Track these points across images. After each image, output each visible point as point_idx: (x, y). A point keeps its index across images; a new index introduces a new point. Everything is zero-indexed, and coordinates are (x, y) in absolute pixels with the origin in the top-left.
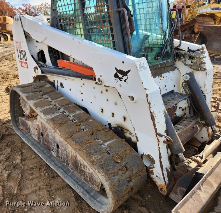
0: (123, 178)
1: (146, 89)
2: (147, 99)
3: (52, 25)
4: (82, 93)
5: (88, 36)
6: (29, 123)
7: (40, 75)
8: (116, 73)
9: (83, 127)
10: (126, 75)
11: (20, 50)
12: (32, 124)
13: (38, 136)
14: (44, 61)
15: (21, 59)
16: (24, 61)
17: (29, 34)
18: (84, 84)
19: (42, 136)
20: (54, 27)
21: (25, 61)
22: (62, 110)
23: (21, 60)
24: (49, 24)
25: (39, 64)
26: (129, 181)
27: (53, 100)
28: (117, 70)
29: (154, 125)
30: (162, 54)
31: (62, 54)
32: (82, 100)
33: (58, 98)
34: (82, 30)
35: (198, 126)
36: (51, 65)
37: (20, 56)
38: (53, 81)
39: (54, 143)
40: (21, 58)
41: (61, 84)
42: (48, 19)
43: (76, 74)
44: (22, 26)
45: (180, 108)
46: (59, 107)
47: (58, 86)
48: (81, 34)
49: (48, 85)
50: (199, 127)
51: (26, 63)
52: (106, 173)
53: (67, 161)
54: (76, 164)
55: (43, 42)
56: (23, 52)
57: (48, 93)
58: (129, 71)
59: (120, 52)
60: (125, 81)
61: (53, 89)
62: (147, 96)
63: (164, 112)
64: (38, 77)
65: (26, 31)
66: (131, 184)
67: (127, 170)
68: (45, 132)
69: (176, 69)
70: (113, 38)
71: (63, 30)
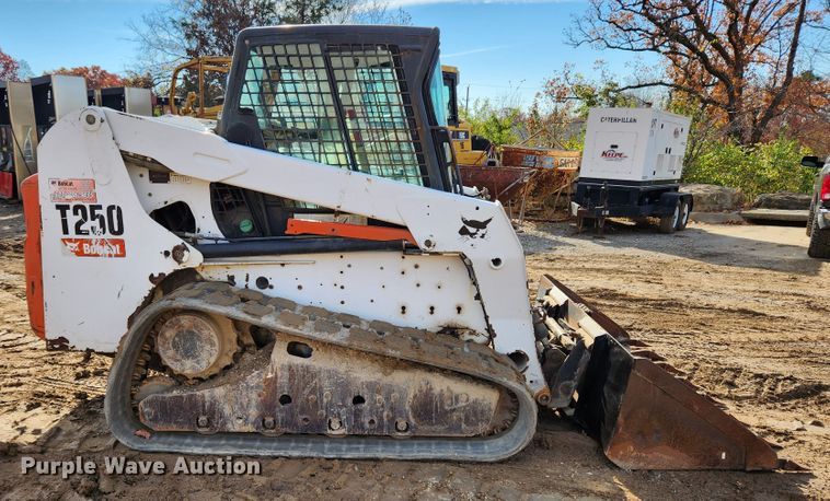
4: (342, 287)
6: (215, 393)
7: (198, 265)
8: (464, 226)
10: (485, 228)
11: (80, 207)
13: (260, 415)
16: (100, 236)
18: (350, 265)
19: (287, 404)
21: (108, 236)
25: (188, 237)
28: (465, 222)
32: (342, 303)
38: (226, 279)
39: (343, 399)
40: (85, 227)
41: (262, 281)
44: (114, 138)
47: (247, 288)
53: (393, 420)
54: (427, 408)
56: (102, 211)
58: (489, 221)
60: (483, 236)
68: (306, 384)
70: (425, 173)
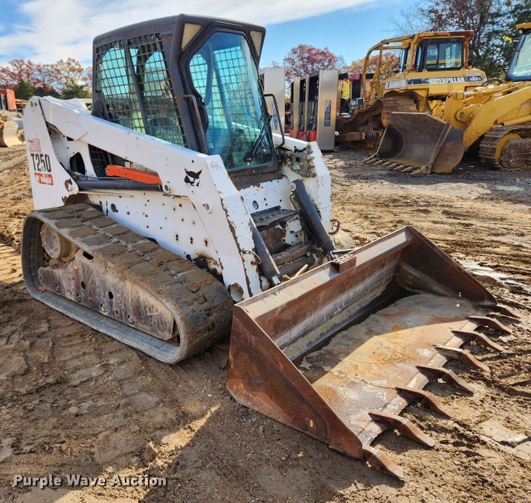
0: (199, 309)
1: (220, 192)
2: (223, 205)
3: (95, 114)
4: (147, 216)
5: (150, 130)
6: (59, 272)
7: (76, 193)
8: (187, 177)
9: (148, 258)
10: (198, 178)
11: (37, 155)
12: (65, 273)
13: (76, 292)
14: (82, 170)
15: (39, 170)
16: (45, 172)
17: (55, 127)
18: (148, 201)
19: (84, 287)
20: (98, 116)
21: (47, 173)
22: (115, 240)
23: (39, 172)
24: (90, 112)
25: (75, 175)
26: (208, 315)
27: (100, 227)
28: (187, 172)
29: (236, 238)
30: (253, 154)
31: (112, 156)
32: (148, 227)
33: (109, 225)
34: (141, 121)
35: (315, 256)
36: (95, 176)
37: (38, 165)
38: (98, 203)
39: (104, 292)
40: (40, 167)
41: (113, 207)
42: (88, 105)
43: (135, 184)
44: (43, 114)
45: (292, 232)
46: (111, 236)
47: (107, 211)
48: (141, 127)
49: (91, 209)
50: (317, 256)
51: (50, 176)
52: (176, 302)
53: (126, 313)
54: (138, 311)
55: (82, 139)
56: (43, 158)
57: (91, 218)
58: (200, 172)
59: (193, 150)
60: (197, 185)
61: (98, 213)
62: (222, 200)
63: (250, 224)
64: (72, 197)
65: (51, 121)
66: (211, 318)
67: (206, 301)
68: (89, 277)
69: (284, 178)
70: (183, 132)
71: (113, 121)
